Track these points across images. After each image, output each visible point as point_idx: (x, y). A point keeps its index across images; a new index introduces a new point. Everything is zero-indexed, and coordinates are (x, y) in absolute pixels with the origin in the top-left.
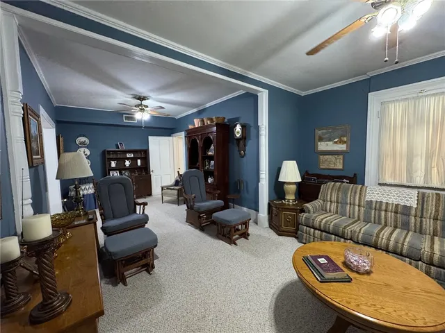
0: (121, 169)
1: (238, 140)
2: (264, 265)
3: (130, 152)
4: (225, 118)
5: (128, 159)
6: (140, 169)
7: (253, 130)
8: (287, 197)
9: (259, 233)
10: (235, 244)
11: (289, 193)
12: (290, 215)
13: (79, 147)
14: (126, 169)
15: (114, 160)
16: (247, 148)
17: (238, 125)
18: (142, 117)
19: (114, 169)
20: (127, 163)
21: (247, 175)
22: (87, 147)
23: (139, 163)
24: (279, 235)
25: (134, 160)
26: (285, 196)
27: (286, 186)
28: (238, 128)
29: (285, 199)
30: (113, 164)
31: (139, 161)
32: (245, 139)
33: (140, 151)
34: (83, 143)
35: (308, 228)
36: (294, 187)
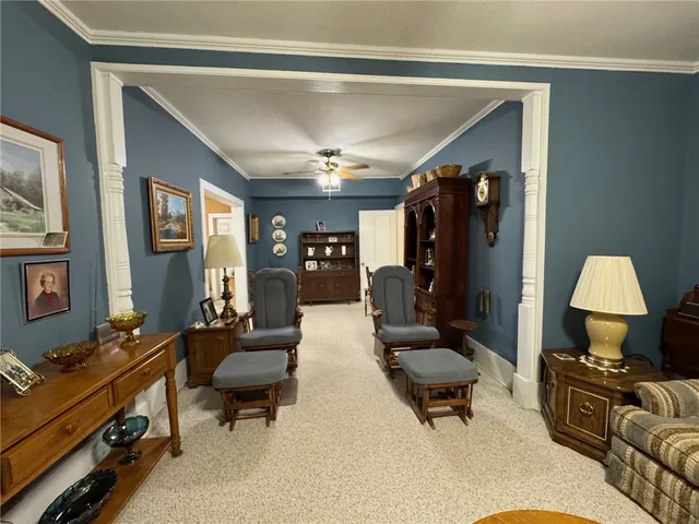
0: (319, 258)
1: (485, 207)
2: (461, 502)
3: (333, 235)
4: (459, 168)
5: (329, 245)
6: (343, 259)
7: (513, 185)
8: (594, 351)
9: (503, 417)
10: (431, 424)
11: (601, 342)
12: (592, 400)
13: (275, 229)
14: (326, 259)
15: (311, 245)
16: (502, 225)
17: (482, 179)
18: (330, 182)
19: (311, 259)
20: (328, 251)
21: (499, 284)
22: (283, 229)
23: (344, 252)
24: (556, 439)
25: (336, 246)
26: (589, 345)
27: (591, 323)
28: (483, 185)
29: (588, 354)
30: (311, 252)
31: (344, 248)
32: (498, 204)
33: (346, 234)
34: (279, 224)
35: (639, 456)
36: (619, 329)
